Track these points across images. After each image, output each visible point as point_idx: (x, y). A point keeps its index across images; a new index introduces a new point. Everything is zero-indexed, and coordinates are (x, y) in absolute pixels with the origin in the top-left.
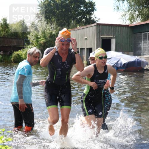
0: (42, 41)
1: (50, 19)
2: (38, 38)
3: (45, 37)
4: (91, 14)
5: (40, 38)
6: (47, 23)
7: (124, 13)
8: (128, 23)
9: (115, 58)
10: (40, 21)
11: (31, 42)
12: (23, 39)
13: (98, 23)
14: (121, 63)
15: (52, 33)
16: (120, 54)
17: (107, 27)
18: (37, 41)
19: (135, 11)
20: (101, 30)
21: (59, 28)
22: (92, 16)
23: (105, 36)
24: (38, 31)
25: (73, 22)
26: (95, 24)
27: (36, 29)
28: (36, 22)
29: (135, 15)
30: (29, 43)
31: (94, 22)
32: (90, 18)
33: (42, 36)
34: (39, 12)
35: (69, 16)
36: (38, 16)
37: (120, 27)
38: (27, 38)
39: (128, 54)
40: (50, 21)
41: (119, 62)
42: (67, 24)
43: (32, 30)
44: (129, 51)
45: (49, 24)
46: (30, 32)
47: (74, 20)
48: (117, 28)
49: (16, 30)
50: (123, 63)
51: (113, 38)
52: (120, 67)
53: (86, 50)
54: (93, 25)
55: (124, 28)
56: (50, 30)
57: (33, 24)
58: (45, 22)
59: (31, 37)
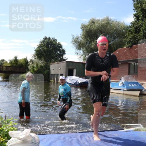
0: (36, 69)
1: (41, 58)
2: (34, 68)
3: (37, 67)
4: (63, 56)
5: (35, 68)
6: (39, 60)
7: (80, 56)
8: (82, 61)
9: (75, 80)
10: (35, 58)
11: (30, 69)
12: (26, 68)
13: (67, 60)
14: (78, 83)
15: (41, 65)
16: (78, 78)
17: (72, 63)
18: (33, 69)
19: (86, 56)
20: (68, 64)
21: (45, 62)
22: (64, 57)
23: (70, 68)
24: (34, 64)
25: (53, 60)
26: (65, 61)
27: (33, 63)
28: (33, 59)
29: (86, 57)
30: (29, 70)
31: (64, 60)
32: (63, 58)
33: (36, 67)
34: (35, 54)
35: (51, 56)
36: (34, 56)
37: (78, 64)
38: (28, 67)
39: (82, 78)
40: (41, 59)
41: (77, 82)
42: (50, 61)
43: (30, 63)
44: (83, 76)
45: (40, 60)
46: (30, 64)
47: (53, 59)
48: (77, 64)
49: (22, 63)
50: (79, 83)
51: (75, 69)
52: (78, 85)
53: (60, 75)
54: (64, 62)
55: (81, 64)
56: (40, 64)
57: (31, 60)
58: (38, 59)
59: (30, 67)
